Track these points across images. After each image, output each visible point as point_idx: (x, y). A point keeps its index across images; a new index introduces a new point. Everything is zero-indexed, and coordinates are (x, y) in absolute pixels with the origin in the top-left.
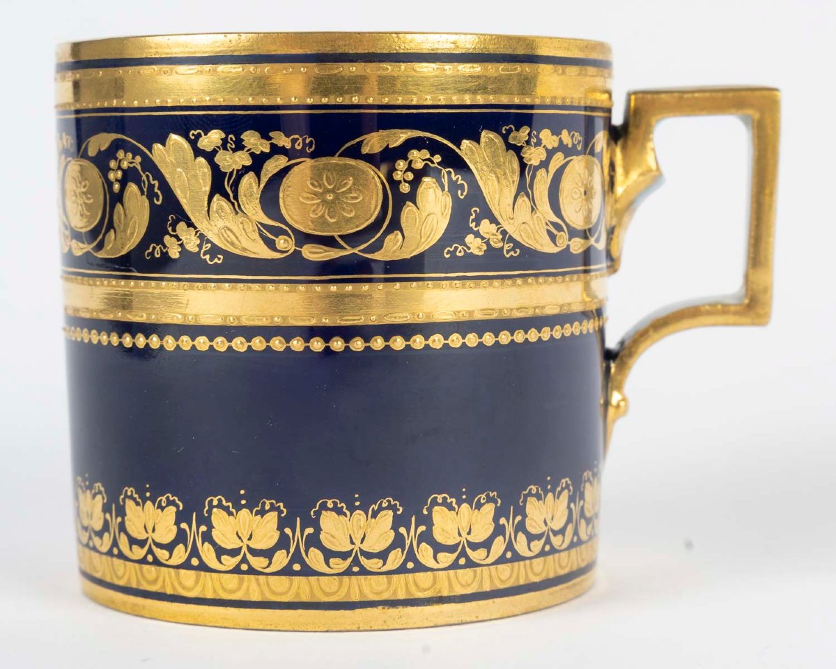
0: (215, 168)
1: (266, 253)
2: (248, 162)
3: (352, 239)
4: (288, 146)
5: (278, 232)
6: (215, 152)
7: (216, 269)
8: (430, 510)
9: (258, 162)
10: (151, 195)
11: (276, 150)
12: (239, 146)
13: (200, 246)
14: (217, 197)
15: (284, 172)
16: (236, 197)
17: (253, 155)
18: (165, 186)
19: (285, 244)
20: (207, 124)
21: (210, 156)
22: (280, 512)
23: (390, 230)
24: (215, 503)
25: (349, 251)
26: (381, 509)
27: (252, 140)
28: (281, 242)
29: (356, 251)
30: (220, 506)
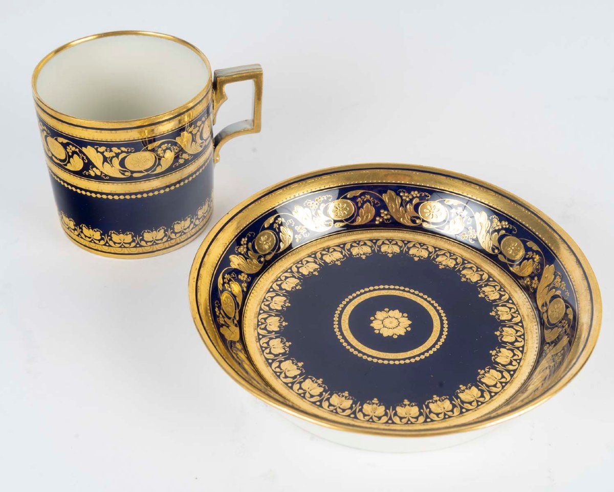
0: (104, 156)
1: (123, 177)
2: (115, 155)
3: (147, 170)
4: (126, 151)
5: (125, 171)
6: (103, 152)
7: (107, 180)
8: (174, 226)
9: (117, 155)
10: (83, 159)
11: (122, 152)
12: (111, 151)
13: (101, 174)
14: (105, 163)
15: (125, 157)
16: (111, 163)
17: (115, 153)
18: (87, 158)
19: (128, 174)
20: (101, 145)
21: (102, 153)
22: (132, 234)
23: (158, 166)
24: (112, 232)
25: (146, 173)
26: (160, 229)
27: (115, 150)
28: (127, 174)
29: (149, 173)
30: (114, 233)
